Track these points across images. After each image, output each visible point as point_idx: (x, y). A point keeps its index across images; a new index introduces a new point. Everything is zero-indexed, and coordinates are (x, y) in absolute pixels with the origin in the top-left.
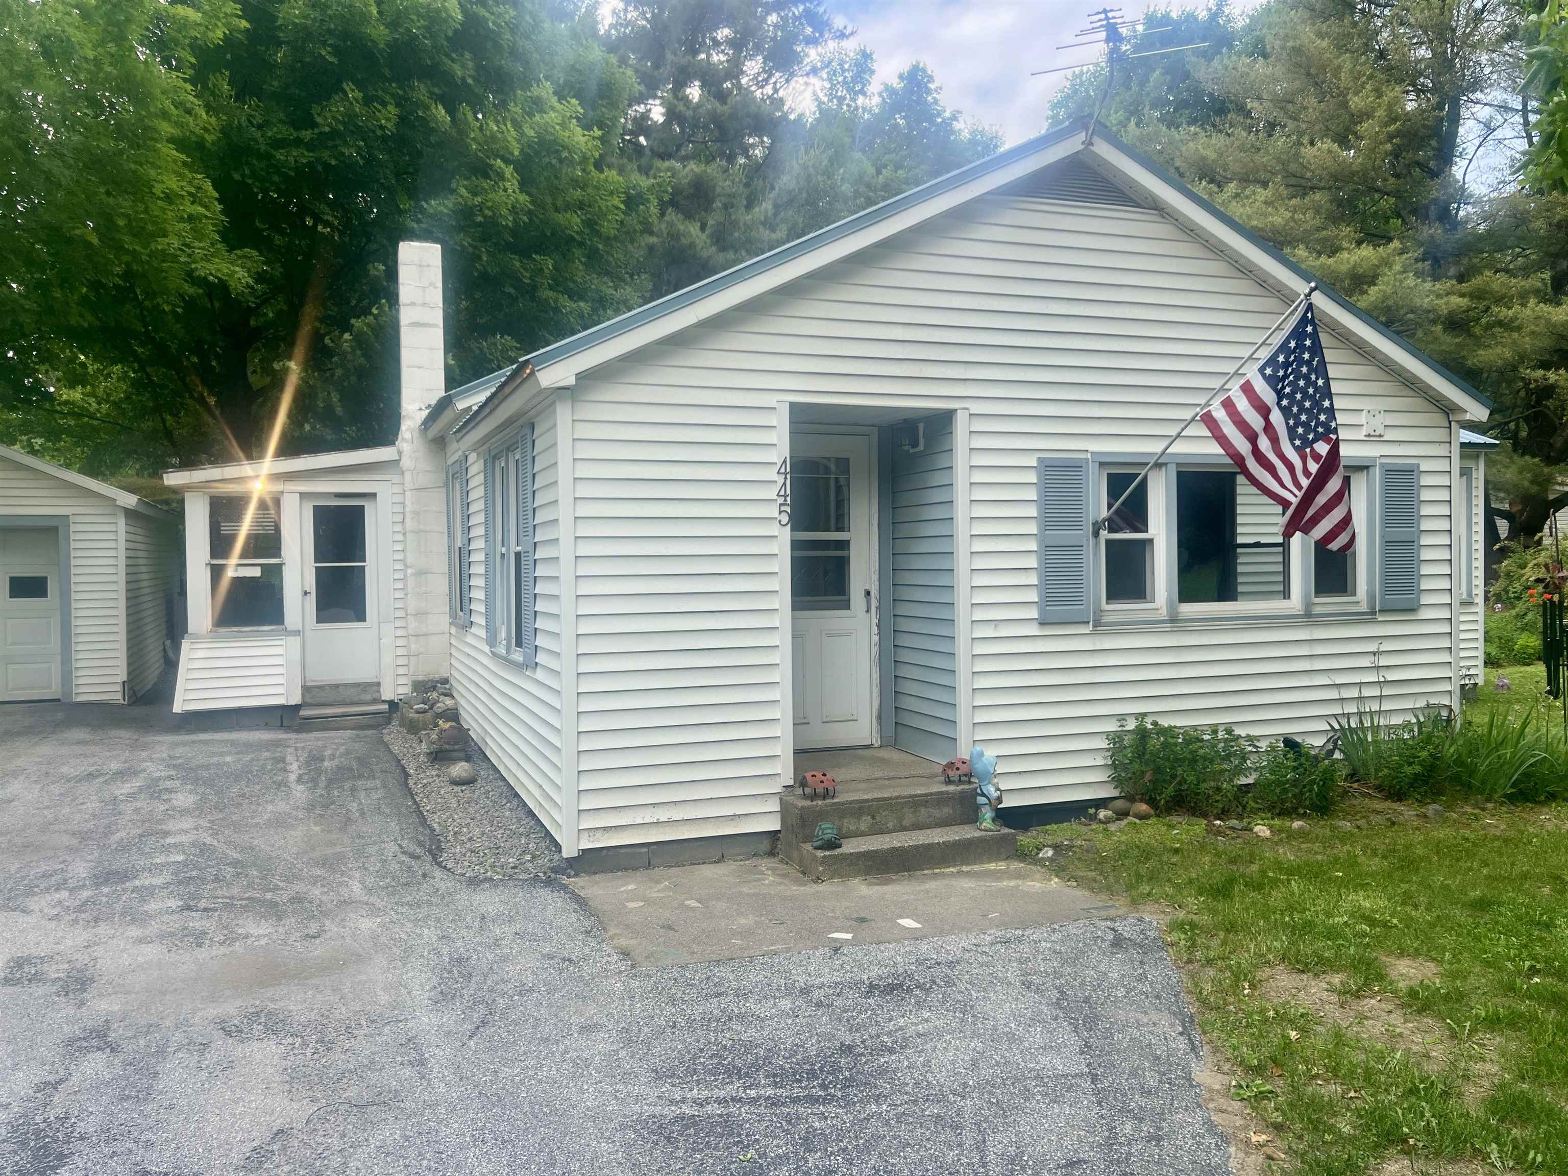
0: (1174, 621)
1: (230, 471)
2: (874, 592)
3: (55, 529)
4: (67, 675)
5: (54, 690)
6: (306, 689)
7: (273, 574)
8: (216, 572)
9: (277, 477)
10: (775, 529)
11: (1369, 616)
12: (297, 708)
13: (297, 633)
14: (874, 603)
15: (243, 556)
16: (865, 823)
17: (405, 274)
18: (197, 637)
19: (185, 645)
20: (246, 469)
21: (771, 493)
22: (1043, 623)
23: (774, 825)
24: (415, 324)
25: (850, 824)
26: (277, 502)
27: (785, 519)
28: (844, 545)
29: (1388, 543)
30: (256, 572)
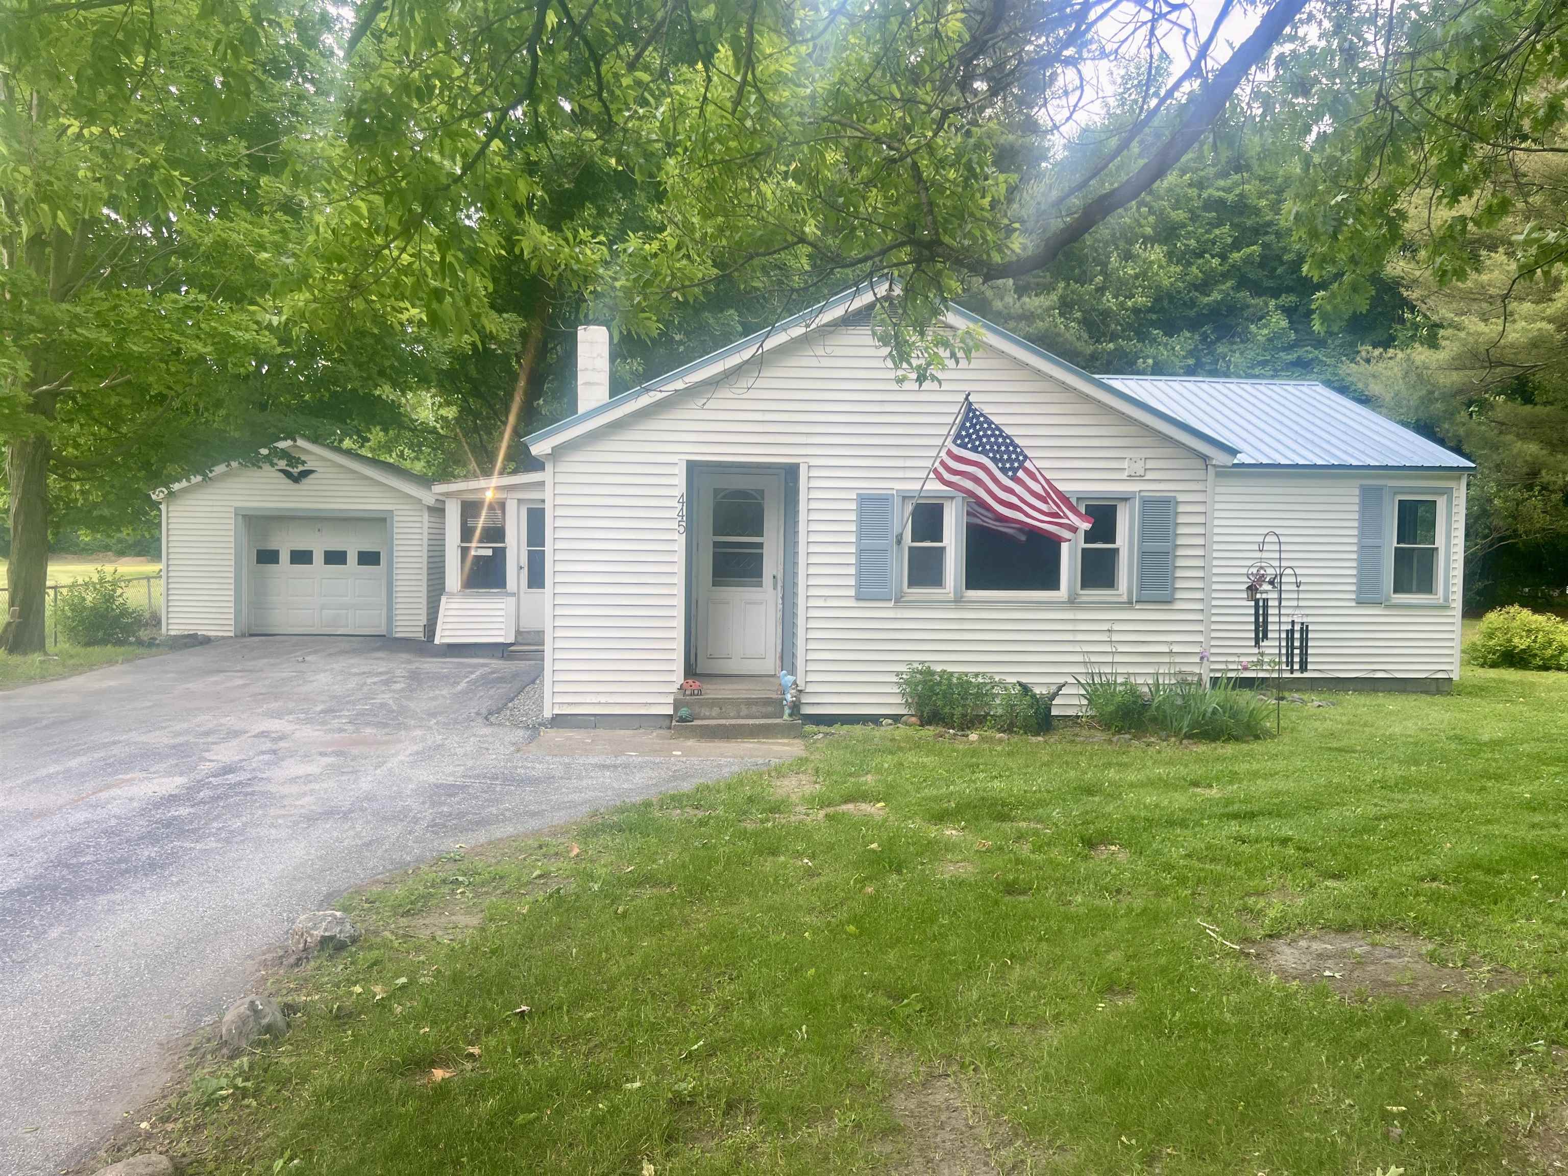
0: (958, 601)
1: (473, 484)
2: (780, 576)
3: (384, 520)
4: (390, 619)
5: (382, 630)
6: (518, 633)
7: (500, 554)
8: (465, 551)
9: (499, 488)
10: (676, 536)
11: (1129, 604)
12: (512, 644)
13: (513, 594)
14: (780, 584)
15: (481, 541)
16: (715, 711)
17: (583, 350)
18: (452, 595)
19: (444, 599)
20: (482, 483)
21: (674, 514)
22: (858, 598)
23: (670, 711)
24: (587, 384)
25: (705, 711)
26: (502, 505)
27: (682, 530)
28: (760, 546)
29: (1143, 554)
30: (489, 552)
